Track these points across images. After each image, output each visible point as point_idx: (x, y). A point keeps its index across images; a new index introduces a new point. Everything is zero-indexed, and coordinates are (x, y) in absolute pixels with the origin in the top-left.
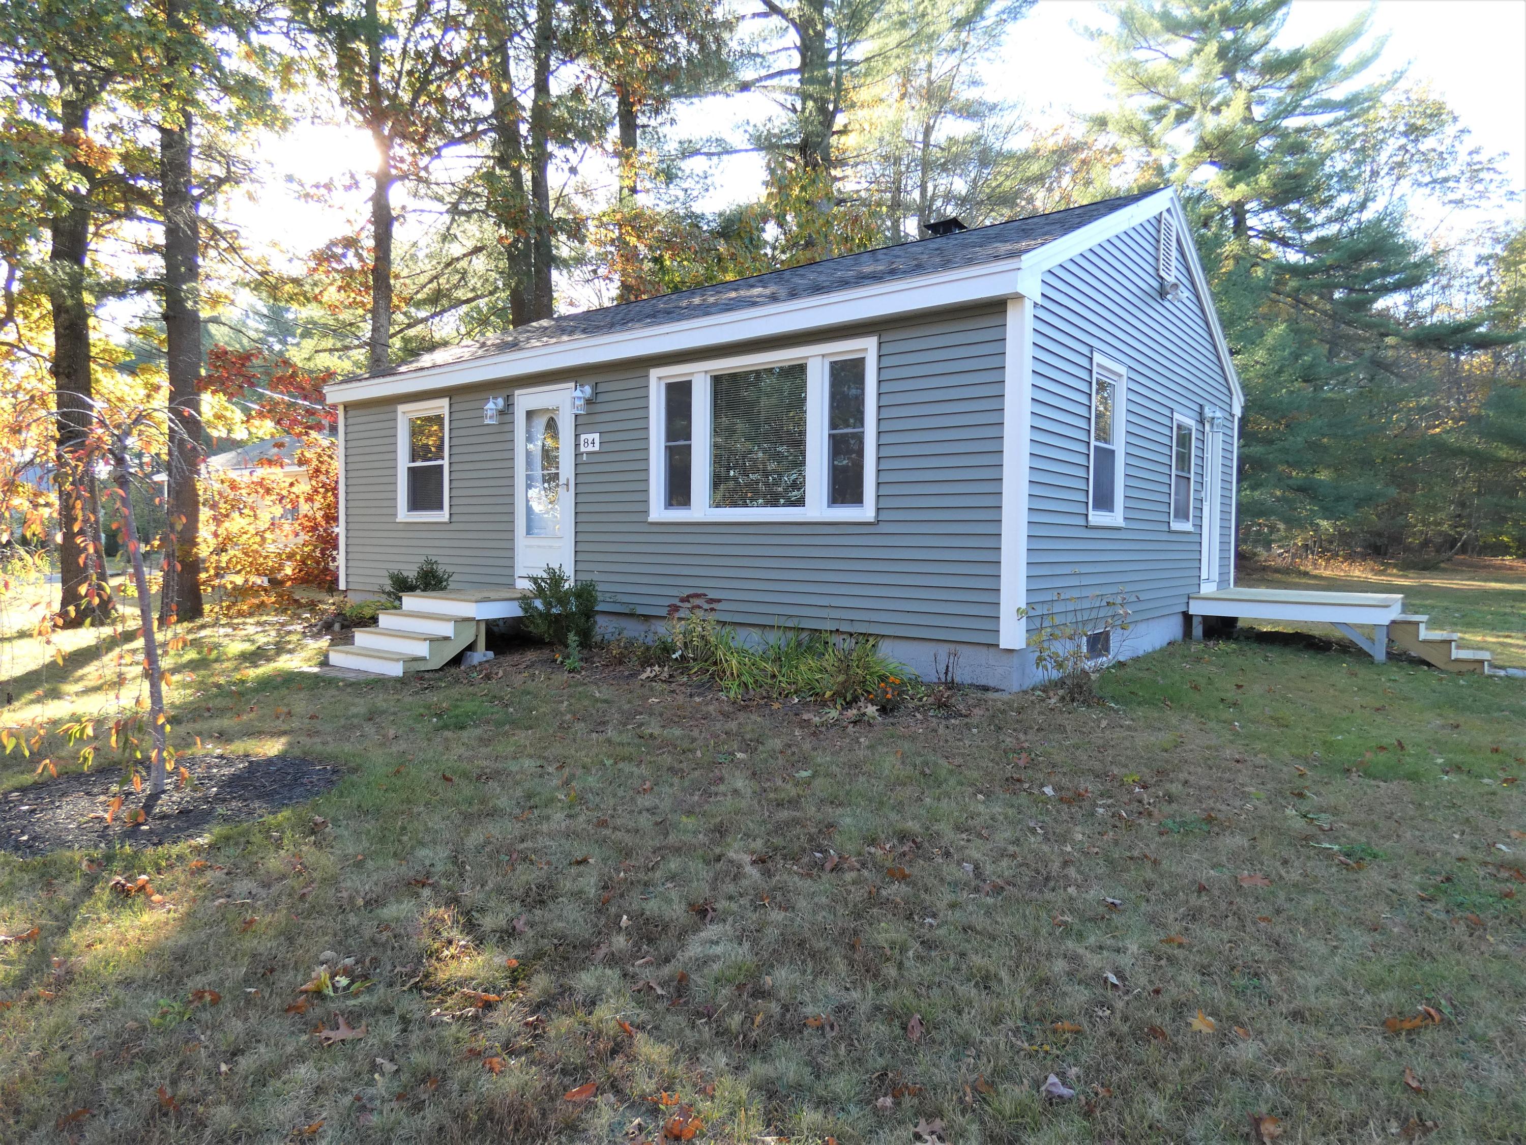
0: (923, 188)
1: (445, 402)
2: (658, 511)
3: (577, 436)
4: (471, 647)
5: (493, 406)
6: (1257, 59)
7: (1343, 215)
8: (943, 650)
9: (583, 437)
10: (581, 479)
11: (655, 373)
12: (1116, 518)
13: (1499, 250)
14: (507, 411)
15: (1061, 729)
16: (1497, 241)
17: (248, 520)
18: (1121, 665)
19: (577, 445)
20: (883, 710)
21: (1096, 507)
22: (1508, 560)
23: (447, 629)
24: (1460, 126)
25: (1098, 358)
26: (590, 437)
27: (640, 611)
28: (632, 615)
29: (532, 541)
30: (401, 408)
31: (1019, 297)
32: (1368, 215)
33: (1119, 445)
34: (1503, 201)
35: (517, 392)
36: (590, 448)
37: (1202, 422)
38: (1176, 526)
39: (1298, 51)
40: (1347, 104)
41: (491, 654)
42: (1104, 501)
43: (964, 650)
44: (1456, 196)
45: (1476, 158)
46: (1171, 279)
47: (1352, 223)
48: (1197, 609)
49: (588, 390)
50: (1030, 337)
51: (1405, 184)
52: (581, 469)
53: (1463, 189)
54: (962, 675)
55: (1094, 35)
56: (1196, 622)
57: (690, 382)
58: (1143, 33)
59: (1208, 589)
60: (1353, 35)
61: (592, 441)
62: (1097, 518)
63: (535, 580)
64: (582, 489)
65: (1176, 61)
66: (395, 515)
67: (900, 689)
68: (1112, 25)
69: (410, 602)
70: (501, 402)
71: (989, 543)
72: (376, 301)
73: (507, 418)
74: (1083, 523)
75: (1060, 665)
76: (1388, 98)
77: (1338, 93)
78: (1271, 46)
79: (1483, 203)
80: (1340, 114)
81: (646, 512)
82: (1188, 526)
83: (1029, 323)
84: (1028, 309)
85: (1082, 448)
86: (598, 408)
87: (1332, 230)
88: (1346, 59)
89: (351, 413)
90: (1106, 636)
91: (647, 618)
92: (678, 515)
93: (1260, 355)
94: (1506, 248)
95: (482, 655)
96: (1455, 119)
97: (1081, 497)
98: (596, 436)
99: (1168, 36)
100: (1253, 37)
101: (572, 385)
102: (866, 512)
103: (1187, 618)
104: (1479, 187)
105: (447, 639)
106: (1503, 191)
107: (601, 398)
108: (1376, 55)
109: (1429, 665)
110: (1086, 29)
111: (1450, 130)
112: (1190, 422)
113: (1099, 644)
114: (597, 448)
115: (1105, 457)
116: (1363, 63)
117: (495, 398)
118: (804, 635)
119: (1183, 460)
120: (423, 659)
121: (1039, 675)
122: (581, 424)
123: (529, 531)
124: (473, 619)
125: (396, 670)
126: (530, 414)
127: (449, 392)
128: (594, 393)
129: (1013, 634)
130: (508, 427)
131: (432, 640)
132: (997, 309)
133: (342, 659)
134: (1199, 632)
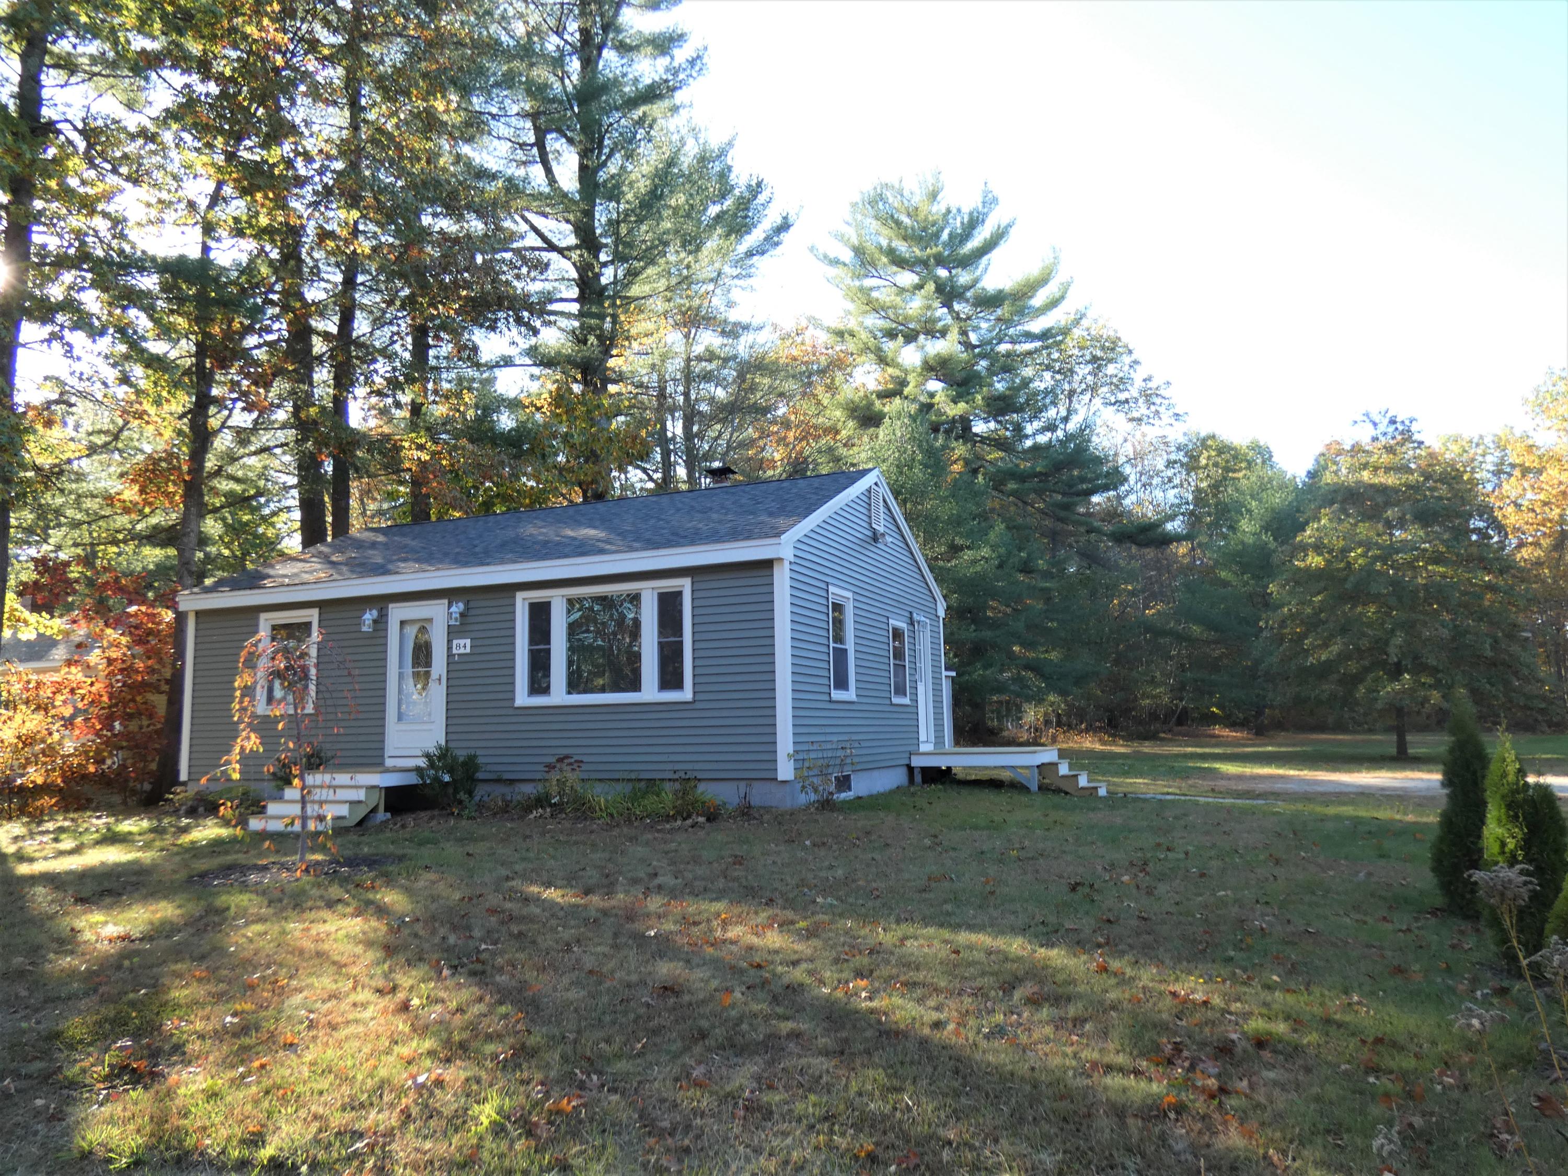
0: (686, 394)
1: (316, 612)
2: (522, 698)
3: (449, 642)
4: (374, 810)
5: (369, 616)
6: (969, 294)
7: (1051, 427)
8: (742, 785)
9: (455, 642)
10: (452, 676)
11: (520, 596)
12: (850, 695)
13: (1181, 456)
14: (381, 622)
15: (816, 821)
16: (1179, 449)
18: (860, 798)
19: (449, 648)
20: (708, 820)
21: (836, 687)
22: (1217, 730)
23: (361, 795)
24: (1134, 357)
25: (832, 589)
26: (462, 642)
27: (506, 776)
28: (498, 781)
29: (402, 726)
30: (263, 616)
31: (780, 560)
32: (1072, 426)
33: (850, 645)
34: (1172, 421)
35: (392, 606)
36: (462, 651)
37: (912, 623)
38: (896, 700)
39: (1001, 291)
40: (1045, 335)
41: (389, 815)
42: (842, 683)
43: (755, 784)
44: (1136, 414)
45: (1150, 385)
46: (881, 529)
47: (1060, 434)
48: (917, 762)
49: (459, 606)
50: (788, 583)
51: (1097, 402)
52: (452, 667)
53: (1142, 410)
54: (755, 801)
55: (835, 262)
56: (916, 772)
57: (549, 603)
58: (873, 264)
59: (924, 748)
60: (1043, 281)
61: (463, 646)
62: (837, 695)
63: (427, 756)
64: (452, 682)
65: (902, 290)
67: (717, 808)
68: (847, 255)
69: (312, 777)
70: (375, 613)
71: (768, 712)
73: (382, 626)
74: (826, 698)
75: (816, 790)
76: (1077, 332)
77: (1036, 326)
78: (979, 285)
79: (1156, 422)
80: (1038, 344)
81: (513, 699)
82: (906, 701)
83: (787, 574)
84: (787, 565)
85: (825, 649)
86: (472, 620)
87: (1042, 439)
88: (1037, 301)
89: (202, 619)
90: (847, 778)
91: (512, 782)
92: (539, 701)
93: (985, 552)
94: (1186, 455)
95: (382, 816)
96: (1130, 352)
97: (826, 681)
98: (468, 642)
99: (895, 268)
100: (964, 278)
101: (445, 602)
102: (687, 694)
103: (910, 769)
104: (1153, 408)
105: (360, 802)
106: (1171, 413)
107: (472, 612)
108: (1062, 297)
109: (1066, 793)
110: (825, 257)
111: (1127, 359)
112: (903, 625)
113: (844, 783)
114: (468, 650)
115: (841, 655)
116: (1054, 303)
117: (371, 610)
118: (643, 785)
119: (899, 654)
120: (346, 817)
121: (803, 799)
122: (453, 633)
123: (400, 718)
124: (378, 787)
126: (403, 623)
127: (321, 604)
128: (467, 608)
129: (785, 770)
130: (382, 634)
131: (351, 803)
132: (767, 565)
133: (255, 824)
134: (918, 778)
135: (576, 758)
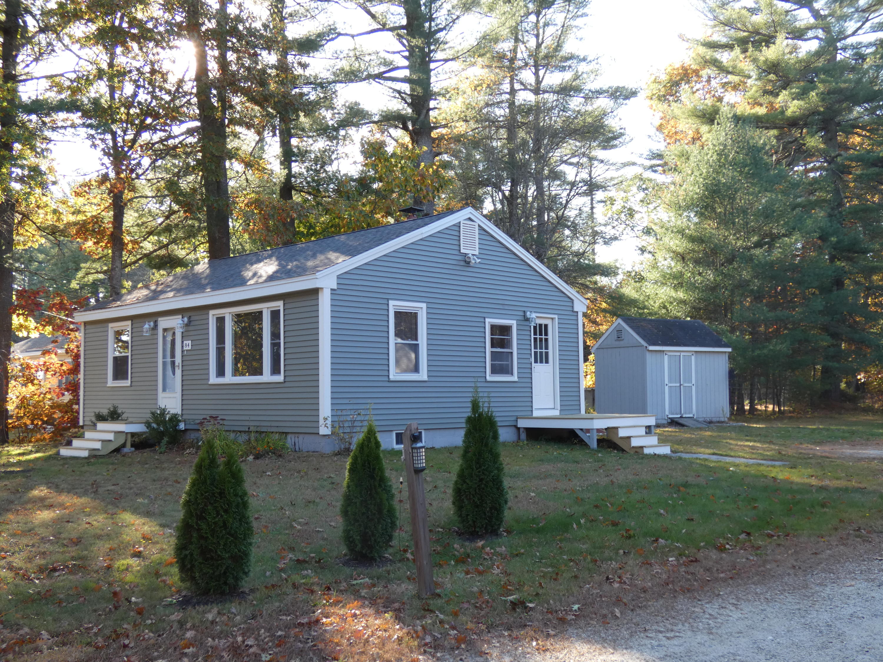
1: (129, 323)
2: (213, 379)
3: (182, 342)
4: (124, 445)
5: (149, 326)
9: (185, 342)
10: (185, 363)
11: (212, 312)
12: (423, 375)
14: (155, 328)
17: (37, 387)
19: (182, 346)
21: (401, 371)
23: (111, 437)
26: (187, 342)
27: (194, 427)
29: (165, 395)
30: (111, 325)
33: (422, 341)
35: (159, 319)
36: (187, 348)
38: (493, 378)
41: (133, 449)
46: (474, 252)
48: (521, 424)
49: (186, 319)
50: (328, 303)
52: (183, 358)
54: (304, 447)
57: (224, 318)
59: (541, 413)
61: (188, 345)
62: (400, 376)
64: (184, 368)
66: (107, 383)
69: (101, 426)
70: (152, 324)
72: (113, 252)
73: (155, 332)
74: (383, 379)
81: (209, 379)
82: (512, 380)
83: (329, 297)
84: (327, 291)
86: (191, 328)
89: (88, 327)
92: (221, 380)
95: (128, 449)
97: (383, 368)
98: (190, 342)
101: (180, 316)
103: (518, 429)
105: (110, 441)
107: (191, 324)
109: (622, 450)
112: (510, 322)
114: (190, 348)
117: (149, 322)
119: (501, 344)
120: (98, 450)
122: (184, 336)
123: (164, 390)
124: (123, 432)
125: (85, 454)
126: (165, 330)
127: (132, 318)
128: (190, 321)
129: (324, 431)
130: (155, 337)
131: (103, 441)
132: (315, 292)
133: (65, 452)
134: (523, 436)
135: (220, 417)
